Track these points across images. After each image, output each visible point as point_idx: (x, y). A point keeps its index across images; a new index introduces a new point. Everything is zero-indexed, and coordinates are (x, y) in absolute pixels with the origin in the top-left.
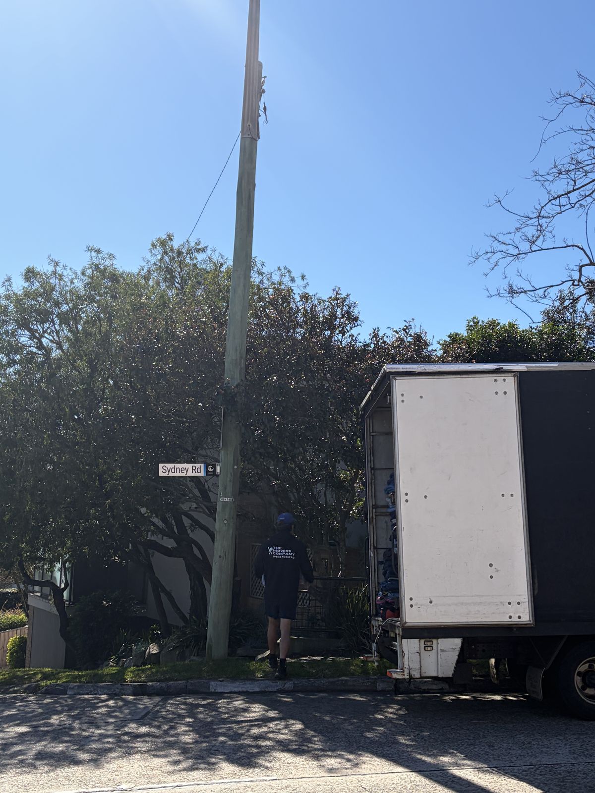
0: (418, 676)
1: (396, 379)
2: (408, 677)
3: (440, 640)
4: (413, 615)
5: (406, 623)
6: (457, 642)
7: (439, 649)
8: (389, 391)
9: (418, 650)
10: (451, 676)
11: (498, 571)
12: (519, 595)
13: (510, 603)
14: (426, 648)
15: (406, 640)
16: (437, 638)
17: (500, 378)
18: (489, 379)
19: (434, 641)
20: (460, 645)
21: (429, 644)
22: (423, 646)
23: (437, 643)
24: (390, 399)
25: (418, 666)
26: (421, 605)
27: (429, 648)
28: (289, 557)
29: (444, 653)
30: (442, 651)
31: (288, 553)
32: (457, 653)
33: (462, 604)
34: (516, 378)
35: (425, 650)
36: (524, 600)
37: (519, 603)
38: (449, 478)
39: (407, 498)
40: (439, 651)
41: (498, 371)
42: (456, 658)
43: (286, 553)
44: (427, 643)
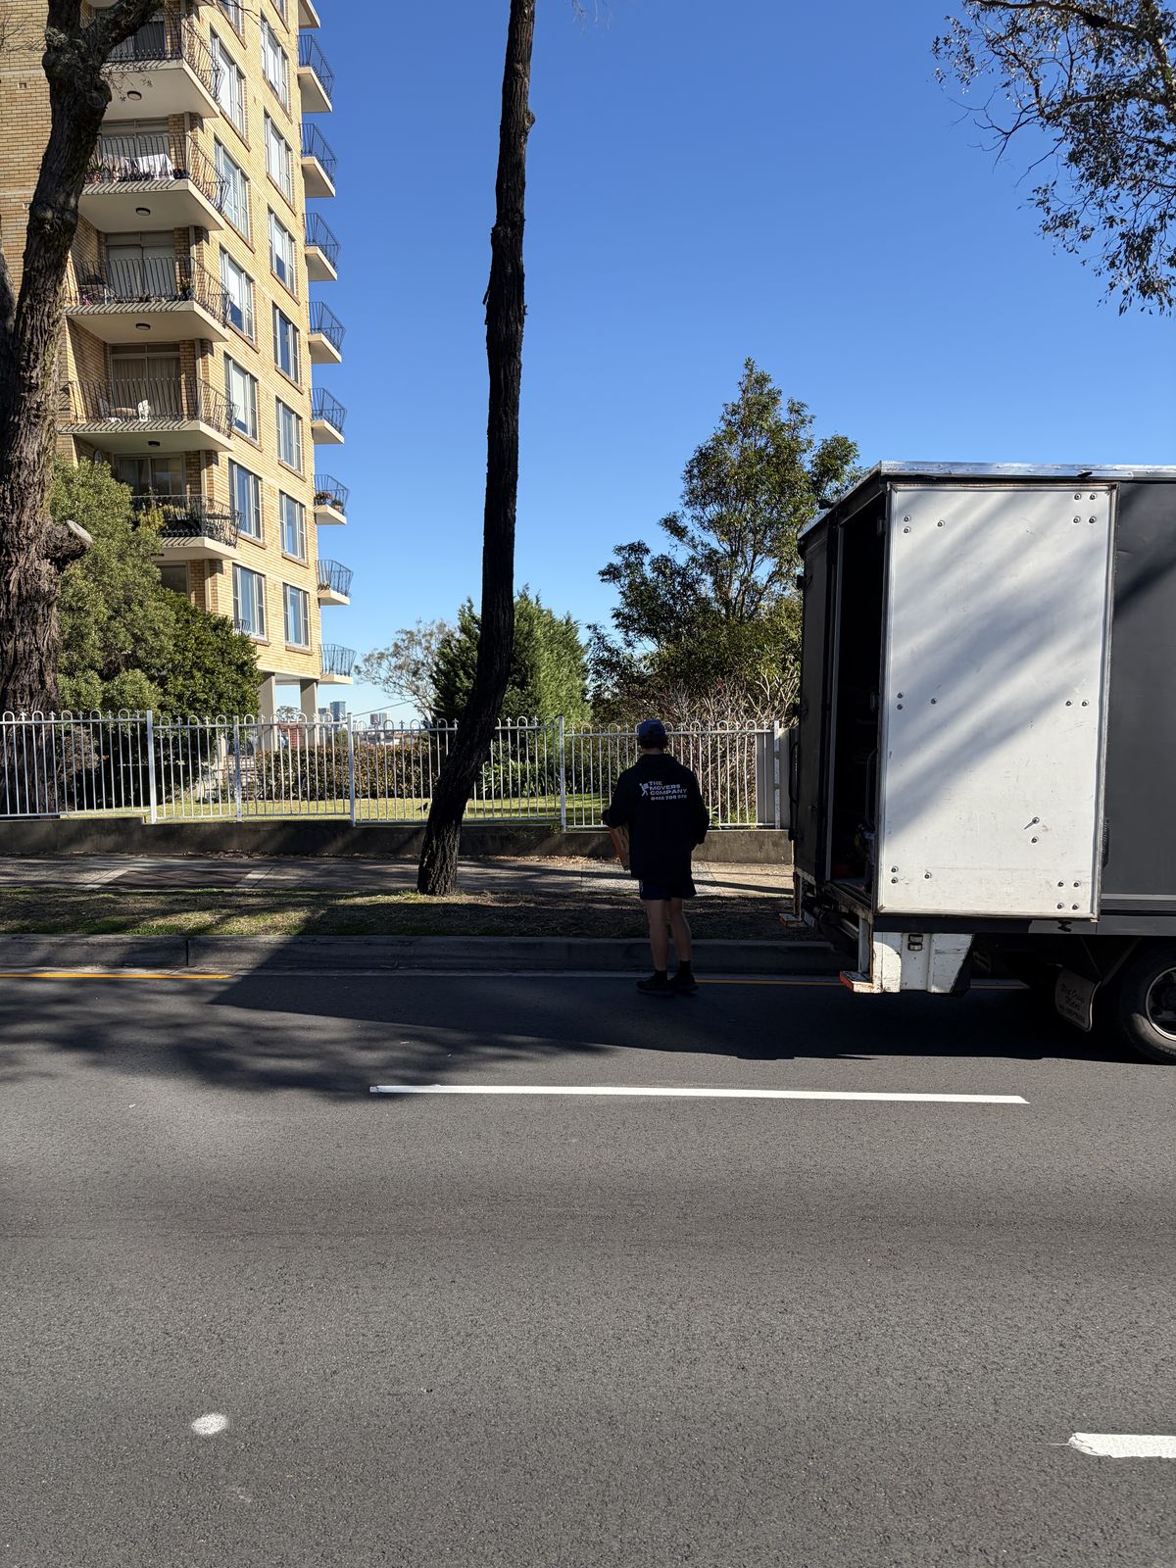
2: (879, 991)
3: (936, 936)
4: (891, 898)
5: (882, 907)
6: (964, 941)
11: (1047, 830)
12: (1080, 872)
14: (912, 947)
15: (880, 933)
16: (932, 932)
19: (926, 936)
20: (969, 944)
21: (917, 940)
22: (906, 942)
23: (930, 941)
27: (916, 947)
28: (679, 797)
29: (941, 956)
30: (937, 952)
31: (676, 789)
32: (963, 957)
35: (909, 948)
36: (1087, 880)
40: (933, 952)
42: (960, 964)
43: (672, 790)
44: (913, 939)
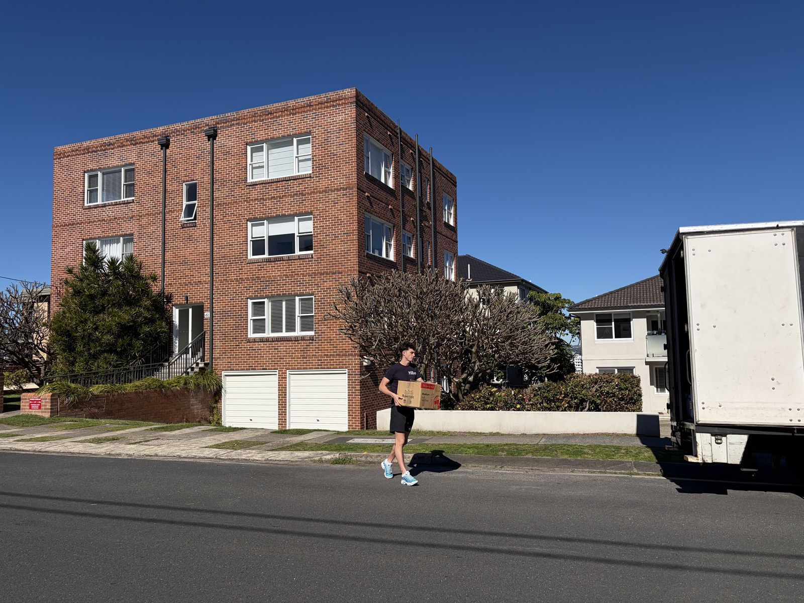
0: (710, 461)
1: (687, 239)
7: (728, 441)
8: (682, 248)
9: (710, 442)
10: (738, 463)
13: (790, 409)
17: (779, 232)
18: (770, 234)
24: (683, 253)
25: (710, 455)
26: (712, 408)
33: (748, 408)
34: (793, 232)
37: (798, 410)
38: (735, 312)
39: (698, 327)
41: (778, 227)
